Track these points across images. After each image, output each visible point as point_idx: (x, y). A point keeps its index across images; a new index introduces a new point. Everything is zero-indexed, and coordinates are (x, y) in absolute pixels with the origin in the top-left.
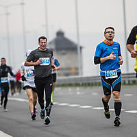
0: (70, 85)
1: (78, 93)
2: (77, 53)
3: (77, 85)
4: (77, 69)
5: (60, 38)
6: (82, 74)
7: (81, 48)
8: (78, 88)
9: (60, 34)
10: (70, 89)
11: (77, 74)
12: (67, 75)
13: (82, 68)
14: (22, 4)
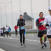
0: (29, 33)
1: (32, 36)
2: (32, 21)
3: (32, 33)
4: (32, 27)
5: (25, 15)
6: (33, 28)
7: (33, 19)
8: (32, 34)
9: (25, 14)
10: (29, 34)
11: (32, 28)
12: (28, 29)
13: (33, 26)
14: (11, 3)
